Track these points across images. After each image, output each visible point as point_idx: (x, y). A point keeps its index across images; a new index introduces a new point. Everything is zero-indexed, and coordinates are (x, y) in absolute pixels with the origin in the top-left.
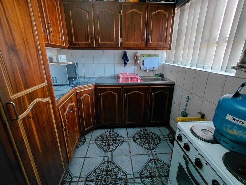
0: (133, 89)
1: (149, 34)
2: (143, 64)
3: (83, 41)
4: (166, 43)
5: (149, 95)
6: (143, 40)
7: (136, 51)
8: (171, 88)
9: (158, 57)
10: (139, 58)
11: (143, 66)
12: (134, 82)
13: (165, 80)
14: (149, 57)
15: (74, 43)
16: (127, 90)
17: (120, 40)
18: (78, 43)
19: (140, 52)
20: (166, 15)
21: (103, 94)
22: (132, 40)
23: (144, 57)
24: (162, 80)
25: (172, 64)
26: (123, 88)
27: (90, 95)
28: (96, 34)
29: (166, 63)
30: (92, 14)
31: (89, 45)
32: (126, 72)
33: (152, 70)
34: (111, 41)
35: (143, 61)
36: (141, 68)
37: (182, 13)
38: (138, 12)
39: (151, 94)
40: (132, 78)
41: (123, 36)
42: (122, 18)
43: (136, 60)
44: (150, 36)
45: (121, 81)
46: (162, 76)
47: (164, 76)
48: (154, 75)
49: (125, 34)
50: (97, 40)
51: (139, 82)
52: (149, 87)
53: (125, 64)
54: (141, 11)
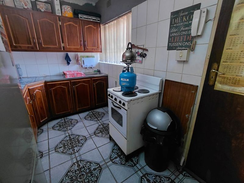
0: (79, 82)
1: (85, 41)
2: (84, 63)
3: (25, 44)
4: (98, 48)
5: (92, 85)
6: (81, 45)
7: (76, 53)
8: (106, 78)
9: (94, 57)
10: (79, 59)
11: (84, 65)
12: (79, 76)
13: (101, 74)
14: (87, 57)
15: (14, 46)
16: (75, 83)
17: (62, 45)
18: (19, 46)
19: (80, 54)
20: (95, 29)
21: (53, 89)
22: (73, 45)
23: (83, 57)
24: (100, 74)
25: (105, 63)
26: (70, 82)
27: (41, 91)
28: (38, 38)
29: (101, 62)
30: (32, 21)
31: (32, 48)
32: (70, 70)
33: (91, 68)
34: (54, 45)
35: (83, 61)
36: (82, 66)
37: (105, 29)
38: (74, 24)
39: (93, 84)
40: (77, 74)
41: (64, 41)
42: (61, 28)
43: (77, 60)
44: (86, 43)
45: (68, 77)
46: (99, 71)
47: (101, 71)
48: (94, 71)
49: (66, 39)
50: (40, 44)
51: (83, 76)
52: (91, 79)
53: (68, 63)
54: (76, 24)
